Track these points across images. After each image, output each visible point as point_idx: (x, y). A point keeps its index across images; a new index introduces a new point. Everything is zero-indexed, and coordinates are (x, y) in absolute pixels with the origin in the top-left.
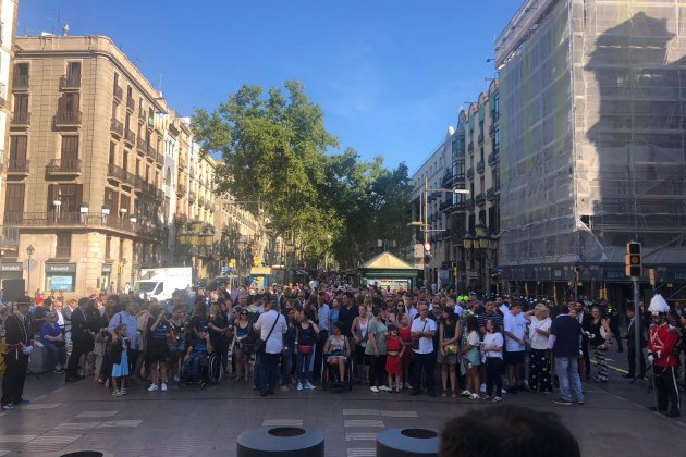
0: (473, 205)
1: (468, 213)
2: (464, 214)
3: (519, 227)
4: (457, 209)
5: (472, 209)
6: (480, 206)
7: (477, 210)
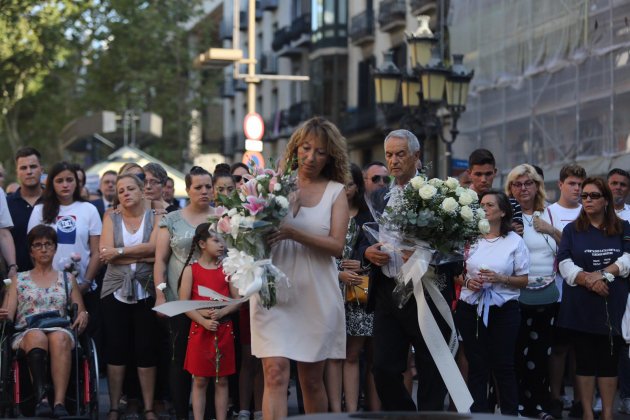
0: (370, 31)
1: (356, 55)
2: (344, 59)
3: (503, 79)
4: (324, 43)
5: (367, 44)
6: (392, 31)
7: (382, 43)
